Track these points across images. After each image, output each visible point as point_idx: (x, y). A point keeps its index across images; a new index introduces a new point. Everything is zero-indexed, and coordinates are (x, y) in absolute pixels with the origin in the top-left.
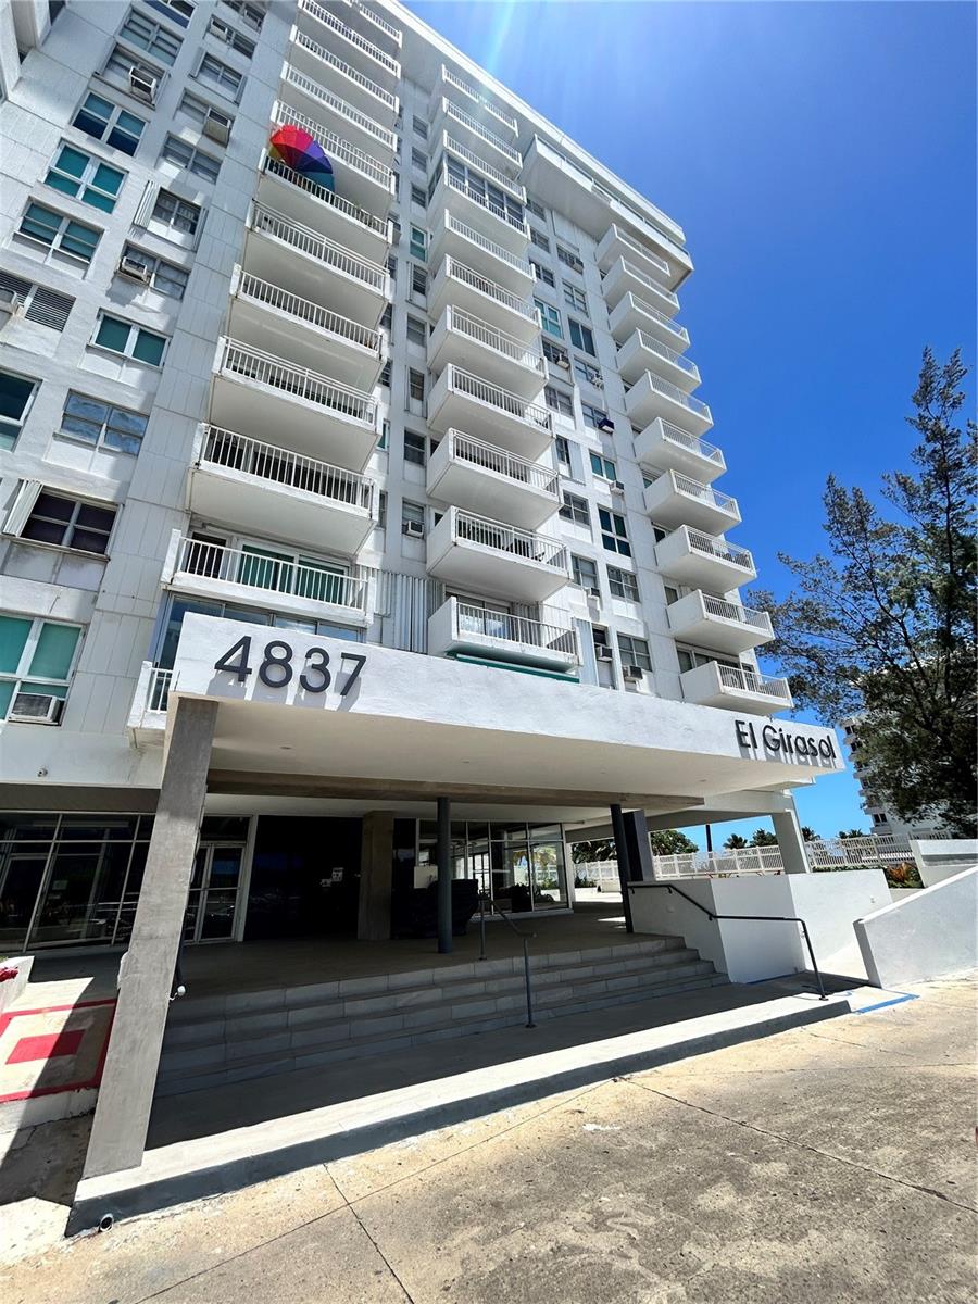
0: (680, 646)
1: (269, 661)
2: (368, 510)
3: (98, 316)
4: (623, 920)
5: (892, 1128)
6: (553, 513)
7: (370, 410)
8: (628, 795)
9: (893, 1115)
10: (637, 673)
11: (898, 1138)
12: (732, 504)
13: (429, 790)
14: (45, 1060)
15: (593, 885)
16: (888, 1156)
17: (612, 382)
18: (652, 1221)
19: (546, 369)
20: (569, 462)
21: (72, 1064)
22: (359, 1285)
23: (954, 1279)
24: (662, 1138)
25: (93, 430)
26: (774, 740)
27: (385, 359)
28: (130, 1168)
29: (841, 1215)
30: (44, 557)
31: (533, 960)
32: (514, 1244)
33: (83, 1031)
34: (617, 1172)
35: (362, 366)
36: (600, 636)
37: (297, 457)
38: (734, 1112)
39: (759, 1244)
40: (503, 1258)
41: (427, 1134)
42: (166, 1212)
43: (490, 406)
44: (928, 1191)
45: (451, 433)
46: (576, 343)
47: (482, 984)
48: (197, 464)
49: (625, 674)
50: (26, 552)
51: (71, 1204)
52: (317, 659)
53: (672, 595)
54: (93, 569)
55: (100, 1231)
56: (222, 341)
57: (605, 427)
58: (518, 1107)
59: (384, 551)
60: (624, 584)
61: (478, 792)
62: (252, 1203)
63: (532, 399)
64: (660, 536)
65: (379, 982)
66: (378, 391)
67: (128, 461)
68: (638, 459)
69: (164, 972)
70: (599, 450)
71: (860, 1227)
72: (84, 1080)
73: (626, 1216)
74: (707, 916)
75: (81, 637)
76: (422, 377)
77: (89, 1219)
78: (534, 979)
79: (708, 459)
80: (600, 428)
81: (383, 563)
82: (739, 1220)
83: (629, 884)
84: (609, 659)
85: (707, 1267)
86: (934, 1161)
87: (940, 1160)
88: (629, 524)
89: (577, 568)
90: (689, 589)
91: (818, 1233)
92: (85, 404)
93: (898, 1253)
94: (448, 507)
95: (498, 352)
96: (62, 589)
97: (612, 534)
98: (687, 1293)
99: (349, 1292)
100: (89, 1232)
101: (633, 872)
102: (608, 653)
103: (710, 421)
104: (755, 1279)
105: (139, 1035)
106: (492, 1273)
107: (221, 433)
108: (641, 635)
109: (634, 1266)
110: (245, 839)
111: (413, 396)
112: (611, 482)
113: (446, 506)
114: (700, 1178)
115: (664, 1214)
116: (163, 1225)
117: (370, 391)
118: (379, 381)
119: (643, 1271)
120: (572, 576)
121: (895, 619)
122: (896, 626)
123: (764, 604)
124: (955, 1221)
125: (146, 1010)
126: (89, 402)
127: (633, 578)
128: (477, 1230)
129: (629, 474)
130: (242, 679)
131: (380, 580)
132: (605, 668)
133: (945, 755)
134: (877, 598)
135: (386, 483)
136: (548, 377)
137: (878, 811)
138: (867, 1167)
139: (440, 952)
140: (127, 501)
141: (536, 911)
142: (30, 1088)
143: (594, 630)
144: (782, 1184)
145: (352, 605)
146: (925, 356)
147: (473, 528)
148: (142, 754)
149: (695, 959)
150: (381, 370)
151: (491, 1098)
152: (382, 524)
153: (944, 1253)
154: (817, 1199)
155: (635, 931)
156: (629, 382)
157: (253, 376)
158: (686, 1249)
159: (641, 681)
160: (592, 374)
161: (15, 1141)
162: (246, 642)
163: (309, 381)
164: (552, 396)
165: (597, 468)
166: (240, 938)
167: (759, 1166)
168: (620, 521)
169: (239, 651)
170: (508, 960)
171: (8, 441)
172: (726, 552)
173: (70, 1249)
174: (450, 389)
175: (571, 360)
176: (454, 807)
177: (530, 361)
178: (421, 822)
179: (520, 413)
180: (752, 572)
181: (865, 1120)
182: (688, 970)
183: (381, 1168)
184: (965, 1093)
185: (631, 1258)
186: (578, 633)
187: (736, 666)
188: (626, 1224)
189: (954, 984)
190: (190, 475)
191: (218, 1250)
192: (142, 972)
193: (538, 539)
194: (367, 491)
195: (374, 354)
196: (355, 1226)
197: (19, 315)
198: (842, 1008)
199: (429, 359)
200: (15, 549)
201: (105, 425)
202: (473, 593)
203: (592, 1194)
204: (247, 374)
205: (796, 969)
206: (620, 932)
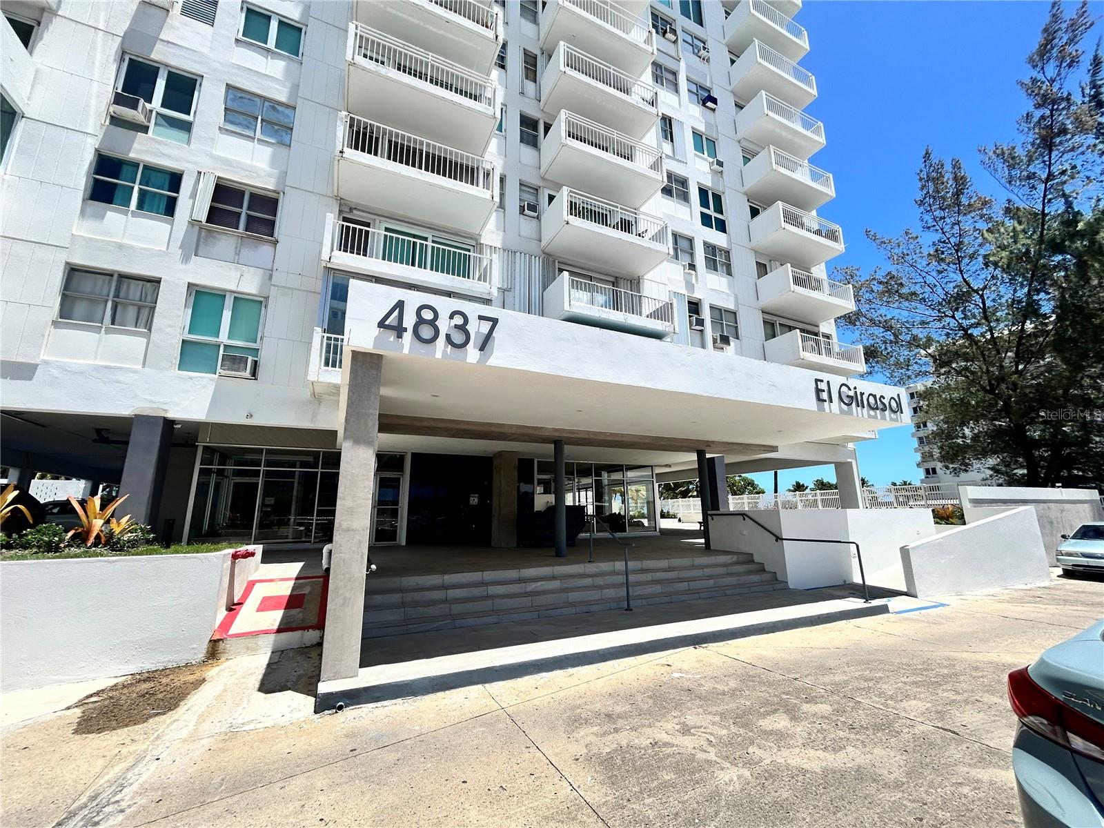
0: (767, 317)
1: (421, 321)
2: (490, 192)
3: (242, 8)
4: (703, 541)
5: (919, 690)
6: (655, 192)
7: (489, 94)
8: (713, 442)
9: (920, 681)
10: (725, 340)
11: (922, 696)
12: (828, 177)
13: (547, 434)
14: (283, 611)
15: (674, 517)
16: (915, 707)
17: (719, 54)
18: (725, 732)
19: (654, 43)
20: (672, 141)
21: (301, 614)
22: (516, 753)
23: (959, 781)
24: (733, 684)
25: (250, 123)
26: (848, 396)
27: (501, 39)
28: (350, 677)
29: (872, 739)
30: (227, 240)
31: (631, 564)
32: (624, 738)
33: (304, 594)
34: (698, 702)
35: (479, 48)
36: (694, 307)
37: (427, 143)
38: (789, 671)
39: (807, 752)
40: (616, 746)
41: (554, 672)
42: (379, 704)
43: (600, 85)
44: (945, 730)
45: (563, 114)
46: (685, 12)
47: (590, 579)
48: (341, 152)
49: (715, 341)
50: (213, 237)
51: (315, 696)
52: (458, 320)
53: (762, 269)
54: (266, 249)
55: (336, 712)
56: (352, 27)
57: (709, 104)
58: (621, 660)
59: (504, 231)
60: (718, 259)
61: (587, 437)
62: (436, 703)
63: (639, 77)
64: (755, 212)
65: (512, 574)
66: (496, 73)
67: (283, 150)
68: (739, 136)
69: (360, 554)
70: (701, 128)
71: (887, 747)
72: (310, 624)
73: (705, 728)
74: (775, 538)
75: (263, 308)
76: (535, 58)
77: (327, 704)
78: (632, 578)
79: (808, 133)
80: (704, 105)
81: (504, 242)
82: (793, 736)
83: (709, 512)
84: (701, 328)
85: (768, 761)
86: (952, 712)
87: (957, 712)
88: (726, 203)
89: (676, 244)
90: (778, 264)
91: (854, 749)
92: (241, 98)
93: (916, 764)
94: (561, 187)
95: (608, 26)
96: (245, 268)
97: (711, 212)
98: (752, 775)
99: (509, 757)
100: (330, 712)
101: (711, 504)
102: (700, 322)
103: (814, 92)
104: (804, 772)
105: (348, 594)
106: (608, 754)
107: (359, 121)
108: (731, 307)
109: (712, 756)
110: (402, 471)
111: (527, 78)
112: (711, 160)
113: (558, 187)
114: (762, 710)
115: (734, 729)
116: (377, 712)
117: (488, 74)
118: (495, 64)
119: (719, 760)
120: (672, 252)
121: (976, 291)
122: (976, 298)
123: (849, 278)
124: (964, 748)
125: (350, 578)
126: (243, 95)
127: (727, 253)
128: (595, 728)
129: (729, 152)
130: (400, 336)
131: (501, 258)
132: (697, 336)
133: (1003, 418)
134: (961, 272)
135: (505, 166)
136: (655, 52)
137: (930, 465)
138: (896, 712)
139: (556, 556)
140: (287, 188)
141: (629, 533)
142: (276, 627)
143: (689, 302)
144: (826, 718)
145: (479, 279)
146: (1053, 7)
147: (583, 208)
148: (320, 403)
149: (761, 569)
150: (497, 53)
151: (601, 653)
152: (502, 206)
153: (953, 766)
154: (854, 729)
155: (712, 548)
156: (735, 54)
157: (383, 63)
158: (751, 750)
159: (728, 348)
160: (699, 46)
161: (271, 658)
162: (400, 305)
163: (433, 66)
164: (659, 73)
165: (699, 147)
166: (404, 543)
167: (808, 706)
168: (718, 198)
169: (396, 313)
170: (612, 563)
171: (183, 135)
172: (816, 227)
173: (319, 720)
174: (562, 68)
175: (679, 31)
176: (568, 449)
177: (639, 34)
178: (538, 461)
179: (627, 91)
180: (840, 247)
181: (896, 683)
182: (755, 578)
183: (523, 690)
184: (982, 671)
185: (709, 752)
186: (675, 305)
187: (816, 334)
188: (705, 733)
189: (981, 598)
190: (336, 162)
191: (417, 728)
192: (344, 553)
193: (641, 216)
194: (488, 175)
195: (490, 34)
196: (508, 721)
197: (175, 12)
198: (884, 610)
199: (541, 38)
200: (203, 234)
201: (260, 118)
202: (582, 268)
203: (679, 714)
204: (377, 61)
205: (845, 581)
206: (700, 549)
